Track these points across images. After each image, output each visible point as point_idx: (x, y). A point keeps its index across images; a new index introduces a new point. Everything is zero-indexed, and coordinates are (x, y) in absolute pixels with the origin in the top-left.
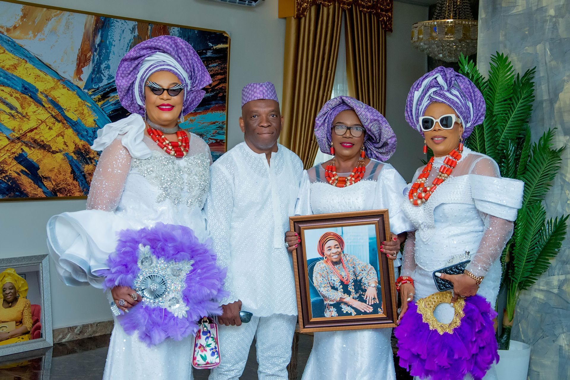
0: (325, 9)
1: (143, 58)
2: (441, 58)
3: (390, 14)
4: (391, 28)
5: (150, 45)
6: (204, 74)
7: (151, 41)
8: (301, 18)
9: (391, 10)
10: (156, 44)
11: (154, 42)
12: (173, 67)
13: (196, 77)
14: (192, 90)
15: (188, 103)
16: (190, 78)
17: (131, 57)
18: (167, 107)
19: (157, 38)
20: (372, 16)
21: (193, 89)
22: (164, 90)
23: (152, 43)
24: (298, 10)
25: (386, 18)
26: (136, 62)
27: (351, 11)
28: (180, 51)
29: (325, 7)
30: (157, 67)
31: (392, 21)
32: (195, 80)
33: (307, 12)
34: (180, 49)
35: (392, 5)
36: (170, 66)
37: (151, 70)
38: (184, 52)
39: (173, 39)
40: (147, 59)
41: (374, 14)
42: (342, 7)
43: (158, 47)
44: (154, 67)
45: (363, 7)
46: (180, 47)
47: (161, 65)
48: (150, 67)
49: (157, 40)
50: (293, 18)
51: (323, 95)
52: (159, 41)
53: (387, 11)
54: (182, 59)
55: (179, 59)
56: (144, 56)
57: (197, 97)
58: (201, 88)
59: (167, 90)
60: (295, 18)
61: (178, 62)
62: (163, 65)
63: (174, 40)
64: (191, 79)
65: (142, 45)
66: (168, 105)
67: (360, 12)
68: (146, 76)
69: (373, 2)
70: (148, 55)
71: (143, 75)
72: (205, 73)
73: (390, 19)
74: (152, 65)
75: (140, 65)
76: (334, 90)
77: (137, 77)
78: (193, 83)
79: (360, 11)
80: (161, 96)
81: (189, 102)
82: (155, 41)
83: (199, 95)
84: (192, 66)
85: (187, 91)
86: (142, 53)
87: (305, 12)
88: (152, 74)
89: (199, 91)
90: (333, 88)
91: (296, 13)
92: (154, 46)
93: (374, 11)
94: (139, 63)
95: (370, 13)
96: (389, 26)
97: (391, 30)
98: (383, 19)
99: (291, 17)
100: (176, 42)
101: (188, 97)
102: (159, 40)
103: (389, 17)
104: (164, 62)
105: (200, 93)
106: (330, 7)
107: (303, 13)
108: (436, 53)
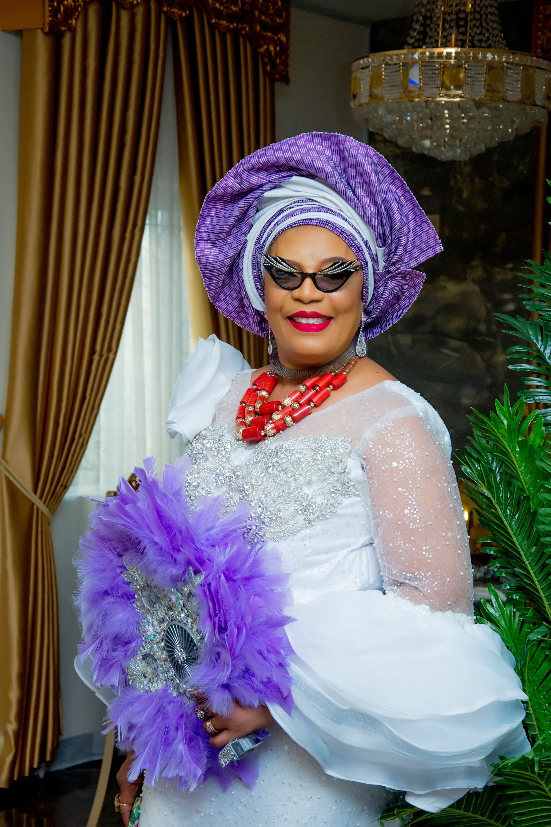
0: (125, 16)
1: (258, 192)
2: (429, 149)
3: (284, 39)
4: (287, 73)
5: (273, 159)
6: (422, 230)
7: (277, 150)
8: (62, 35)
9: (285, 28)
10: (287, 155)
11: (284, 152)
12: (335, 213)
13: (399, 239)
14: (390, 272)
15: (381, 304)
16: (381, 242)
17: (229, 190)
18: (312, 321)
19: (292, 140)
20: (241, 39)
21: (392, 268)
22: (304, 276)
23: (279, 154)
24: (54, 12)
25: (275, 49)
26: (242, 203)
27: (188, 23)
28: (352, 172)
29: (124, 8)
30: (292, 215)
31: (287, 57)
32: (394, 246)
33: (76, 19)
34: (351, 166)
35: (288, 15)
36: (328, 210)
37: (277, 224)
38: (361, 175)
39: (333, 140)
40: (267, 194)
41: (245, 37)
42: (165, 13)
43: (293, 164)
44: (287, 216)
45: (219, 14)
46: (352, 161)
47: (302, 211)
48: (276, 215)
49: (290, 146)
50: (40, 32)
51: (122, 239)
52: (295, 148)
53: (276, 29)
54: (359, 191)
55: (350, 193)
56: (260, 186)
57: (406, 287)
58: (413, 264)
59: (313, 276)
60: (45, 34)
61: (347, 200)
62: (309, 210)
63: (337, 144)
64: (384, 244)
65: (254, 160)
66: (314, 315)
67: (212, 27)
68: (267, 238)
69: (244, 3)
70: (269, 186)
71: (261, 236)
72: (424, 225)
73: (284, 49)
74: (282, 211)
75: (251, 211)
76: (150, 225)
77: (246, 242)
78: (388, 255)
79: (210, 25)
80: (296, 293)
81: (386, 302)
82: (285, 148)
83: (411, 283)
84: (383, 209)
85: (375, 273)
86: (255, 179)
87: (71, 19)
88: (279, 234)
89: (409, 273)
90: (147, 221)
91: (48, 19)
92: (283, 161)
93: (244, 29)
94: (249, 206)
95: (236, 33)
96: (281, 67)
97: (286, 80)
98: (268, 49)
99: (33, 30)
100: (342, 147)
101: (381, 290)
102: (296, 144)
103: (281, 44)
104: (312, 200)
105: (412, 278)
106: (136, 10)
107: (66, 20)
108: (416, 135)
